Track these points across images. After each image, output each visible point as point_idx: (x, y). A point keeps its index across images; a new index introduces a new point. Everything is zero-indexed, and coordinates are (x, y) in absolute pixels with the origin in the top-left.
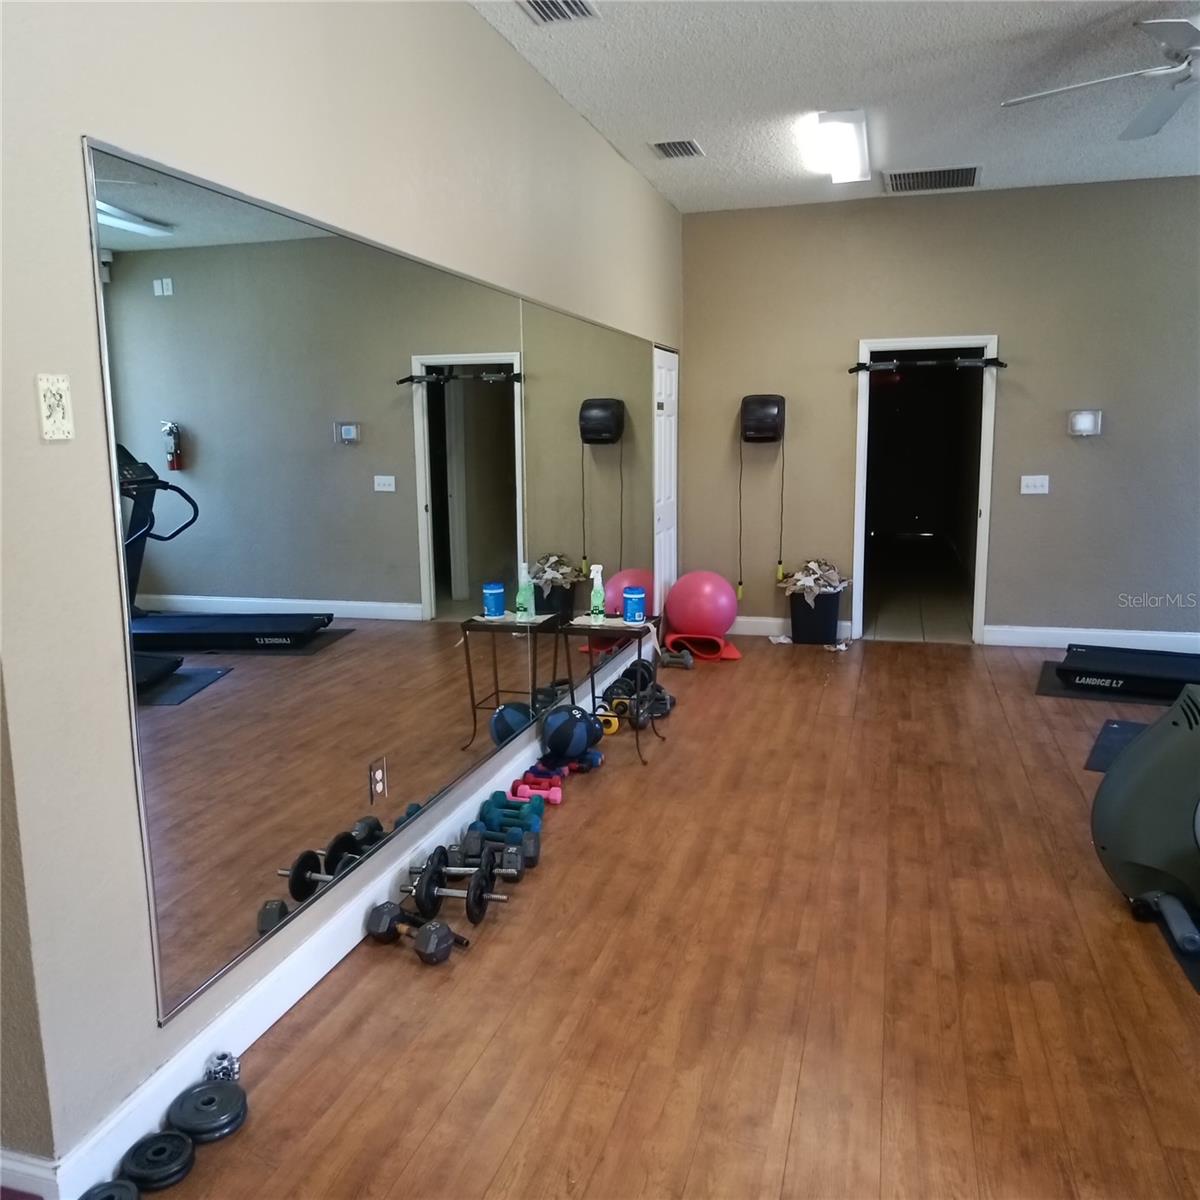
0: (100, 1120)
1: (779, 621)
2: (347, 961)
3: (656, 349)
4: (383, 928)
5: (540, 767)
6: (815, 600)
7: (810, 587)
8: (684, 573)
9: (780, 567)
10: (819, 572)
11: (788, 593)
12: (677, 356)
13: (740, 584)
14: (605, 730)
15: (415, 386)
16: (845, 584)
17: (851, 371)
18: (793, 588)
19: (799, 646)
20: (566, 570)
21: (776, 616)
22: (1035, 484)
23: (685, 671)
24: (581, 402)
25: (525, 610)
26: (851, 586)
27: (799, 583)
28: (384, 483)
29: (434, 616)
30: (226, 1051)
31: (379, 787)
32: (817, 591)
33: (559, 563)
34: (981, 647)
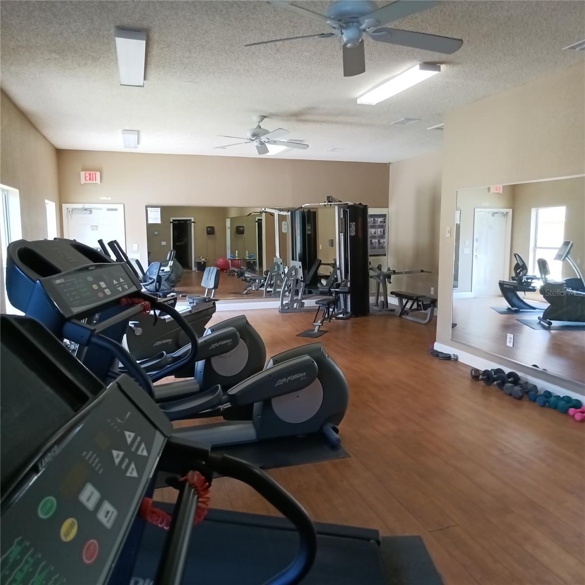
15: (171, 223)
24: (207, 227)
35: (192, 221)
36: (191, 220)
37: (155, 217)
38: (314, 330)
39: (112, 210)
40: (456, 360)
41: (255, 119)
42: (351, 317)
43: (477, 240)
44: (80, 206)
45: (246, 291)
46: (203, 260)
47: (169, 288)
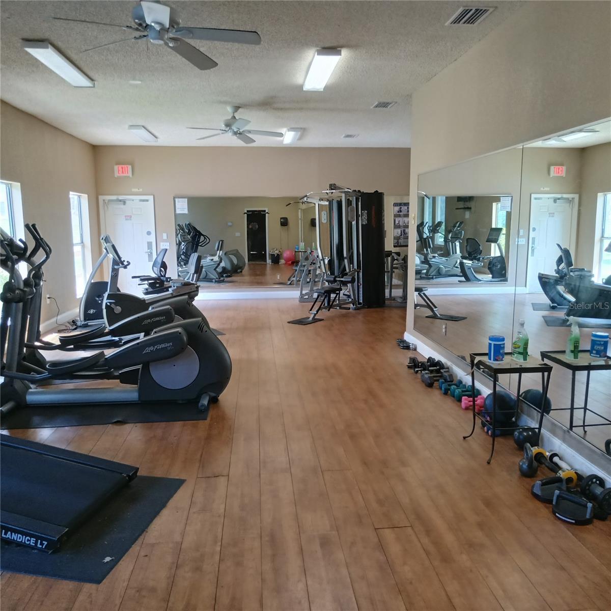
35: (267, 211)
36: (265, 211)
37: (182, 207)
38: (309, 318)
39: (144, 201)
40: (415, 349)
41: (229, 109)
42: (363, 307)
43: (534, 229)
44: (114, 197)
45: (289, 282)
46: (276, 252)
47: (217, 277)
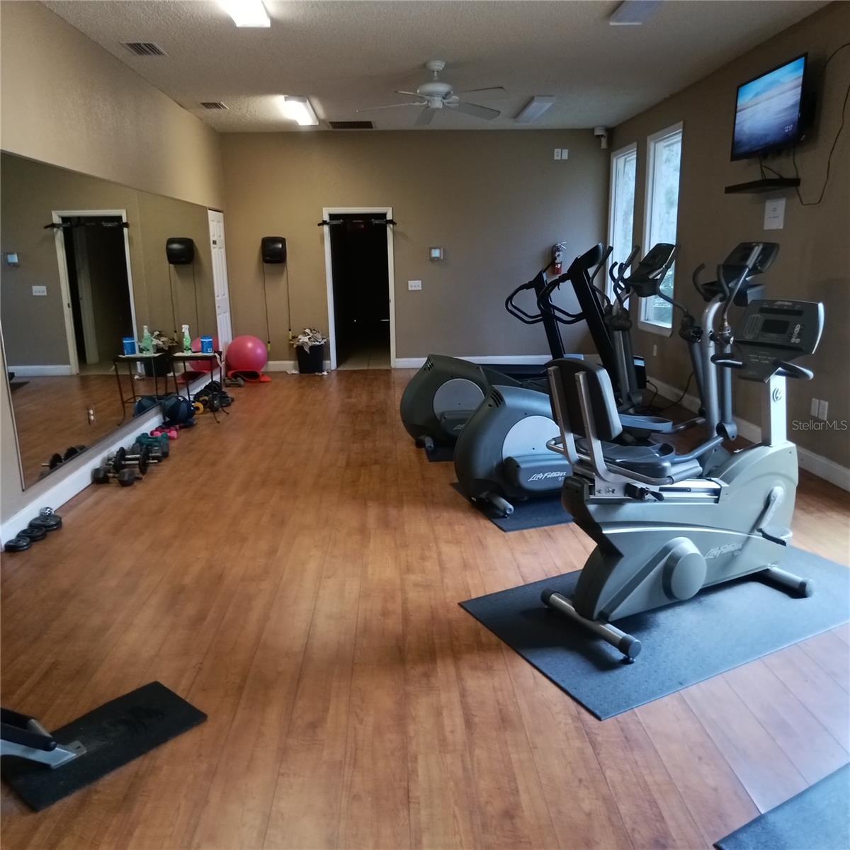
0: (8, 519)
1: (292, 362)
2: (87, 489)
3: (209, 211)
4: (101, 475)
5: (164, 426)
6: (310, 350)
7: (307, 342)
8: (236, 337)
9: (290, 332)
10: (311, 334)
11: (295, 346)
12: (221, 214)
13: (269, 342)
14: (197, 412)
15: (55, 230)
16: (325, 340)
17: (319, 225)
18: (298, 343)
19: (303, 375)
20: (163, 339)
21: (290, 360)
22: (415, 285)
23: (239, 388)
24: (166, 240)
25: (148, 350)
26: (328, 341)
27: (301, 341)
28: (39, 290)
29: (78, 372)
30: (48, 506)
31: (92, 418)
32: (310, 344)
33: (160, 336)
34: (396, 369)
